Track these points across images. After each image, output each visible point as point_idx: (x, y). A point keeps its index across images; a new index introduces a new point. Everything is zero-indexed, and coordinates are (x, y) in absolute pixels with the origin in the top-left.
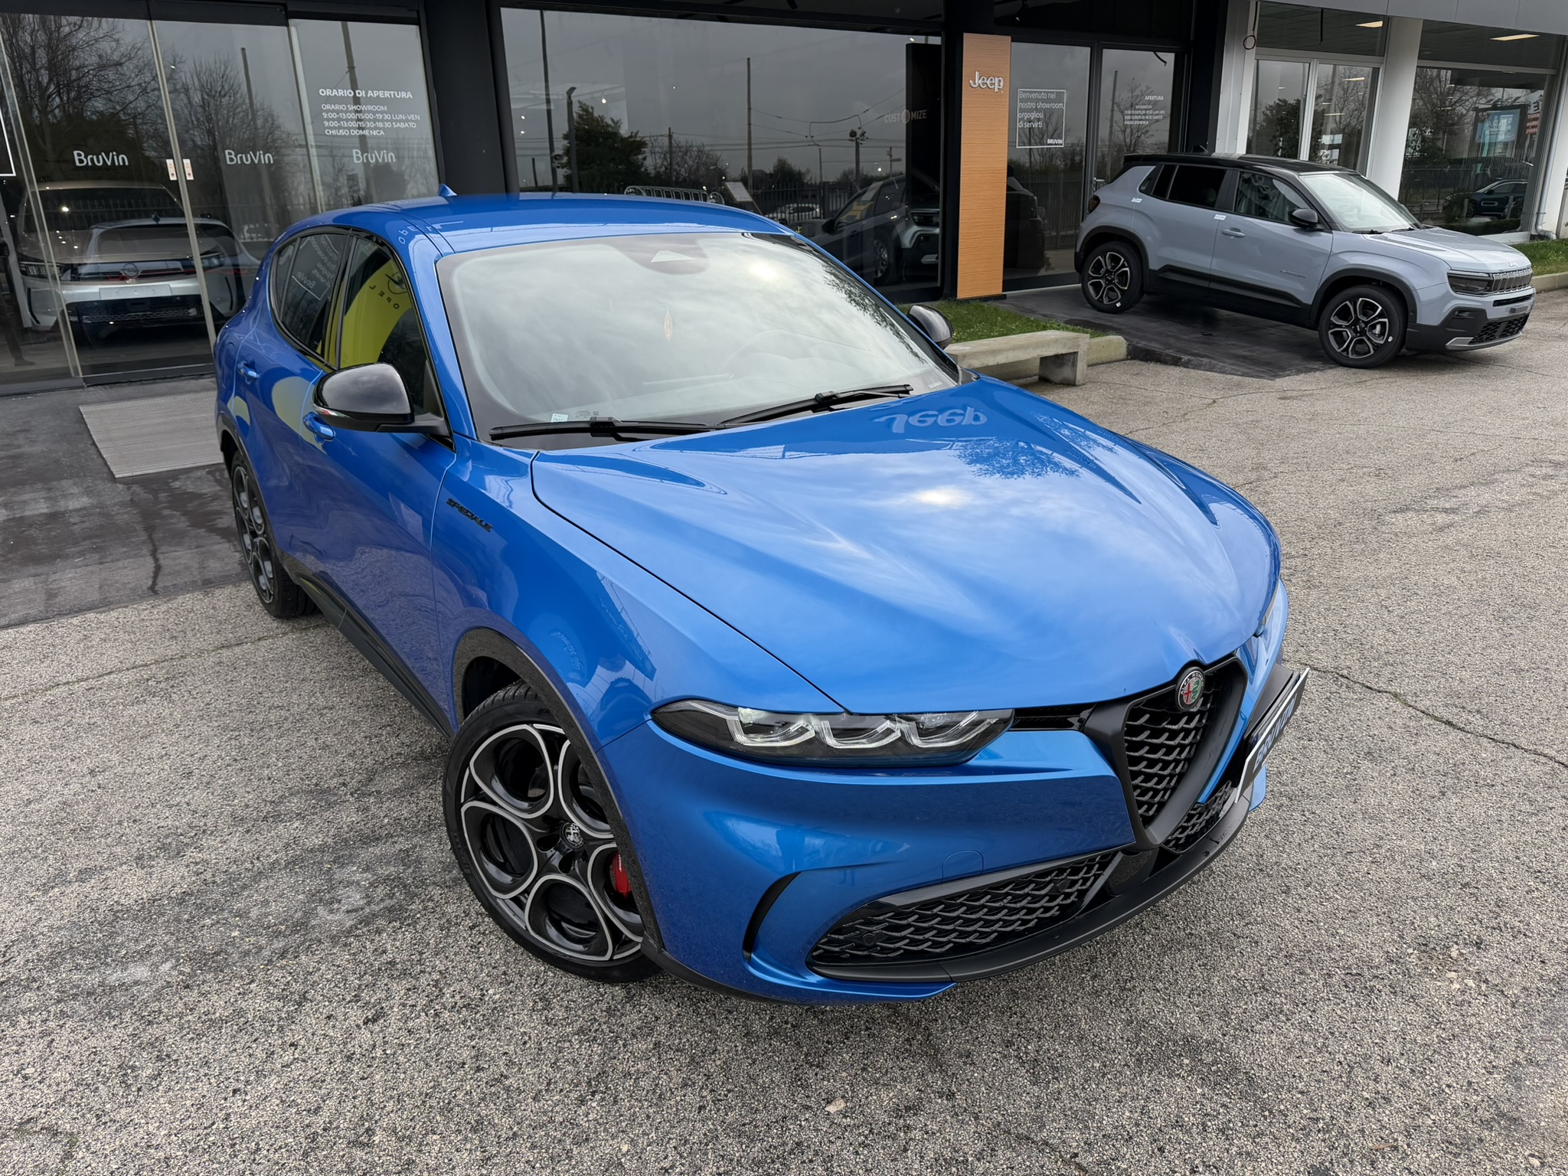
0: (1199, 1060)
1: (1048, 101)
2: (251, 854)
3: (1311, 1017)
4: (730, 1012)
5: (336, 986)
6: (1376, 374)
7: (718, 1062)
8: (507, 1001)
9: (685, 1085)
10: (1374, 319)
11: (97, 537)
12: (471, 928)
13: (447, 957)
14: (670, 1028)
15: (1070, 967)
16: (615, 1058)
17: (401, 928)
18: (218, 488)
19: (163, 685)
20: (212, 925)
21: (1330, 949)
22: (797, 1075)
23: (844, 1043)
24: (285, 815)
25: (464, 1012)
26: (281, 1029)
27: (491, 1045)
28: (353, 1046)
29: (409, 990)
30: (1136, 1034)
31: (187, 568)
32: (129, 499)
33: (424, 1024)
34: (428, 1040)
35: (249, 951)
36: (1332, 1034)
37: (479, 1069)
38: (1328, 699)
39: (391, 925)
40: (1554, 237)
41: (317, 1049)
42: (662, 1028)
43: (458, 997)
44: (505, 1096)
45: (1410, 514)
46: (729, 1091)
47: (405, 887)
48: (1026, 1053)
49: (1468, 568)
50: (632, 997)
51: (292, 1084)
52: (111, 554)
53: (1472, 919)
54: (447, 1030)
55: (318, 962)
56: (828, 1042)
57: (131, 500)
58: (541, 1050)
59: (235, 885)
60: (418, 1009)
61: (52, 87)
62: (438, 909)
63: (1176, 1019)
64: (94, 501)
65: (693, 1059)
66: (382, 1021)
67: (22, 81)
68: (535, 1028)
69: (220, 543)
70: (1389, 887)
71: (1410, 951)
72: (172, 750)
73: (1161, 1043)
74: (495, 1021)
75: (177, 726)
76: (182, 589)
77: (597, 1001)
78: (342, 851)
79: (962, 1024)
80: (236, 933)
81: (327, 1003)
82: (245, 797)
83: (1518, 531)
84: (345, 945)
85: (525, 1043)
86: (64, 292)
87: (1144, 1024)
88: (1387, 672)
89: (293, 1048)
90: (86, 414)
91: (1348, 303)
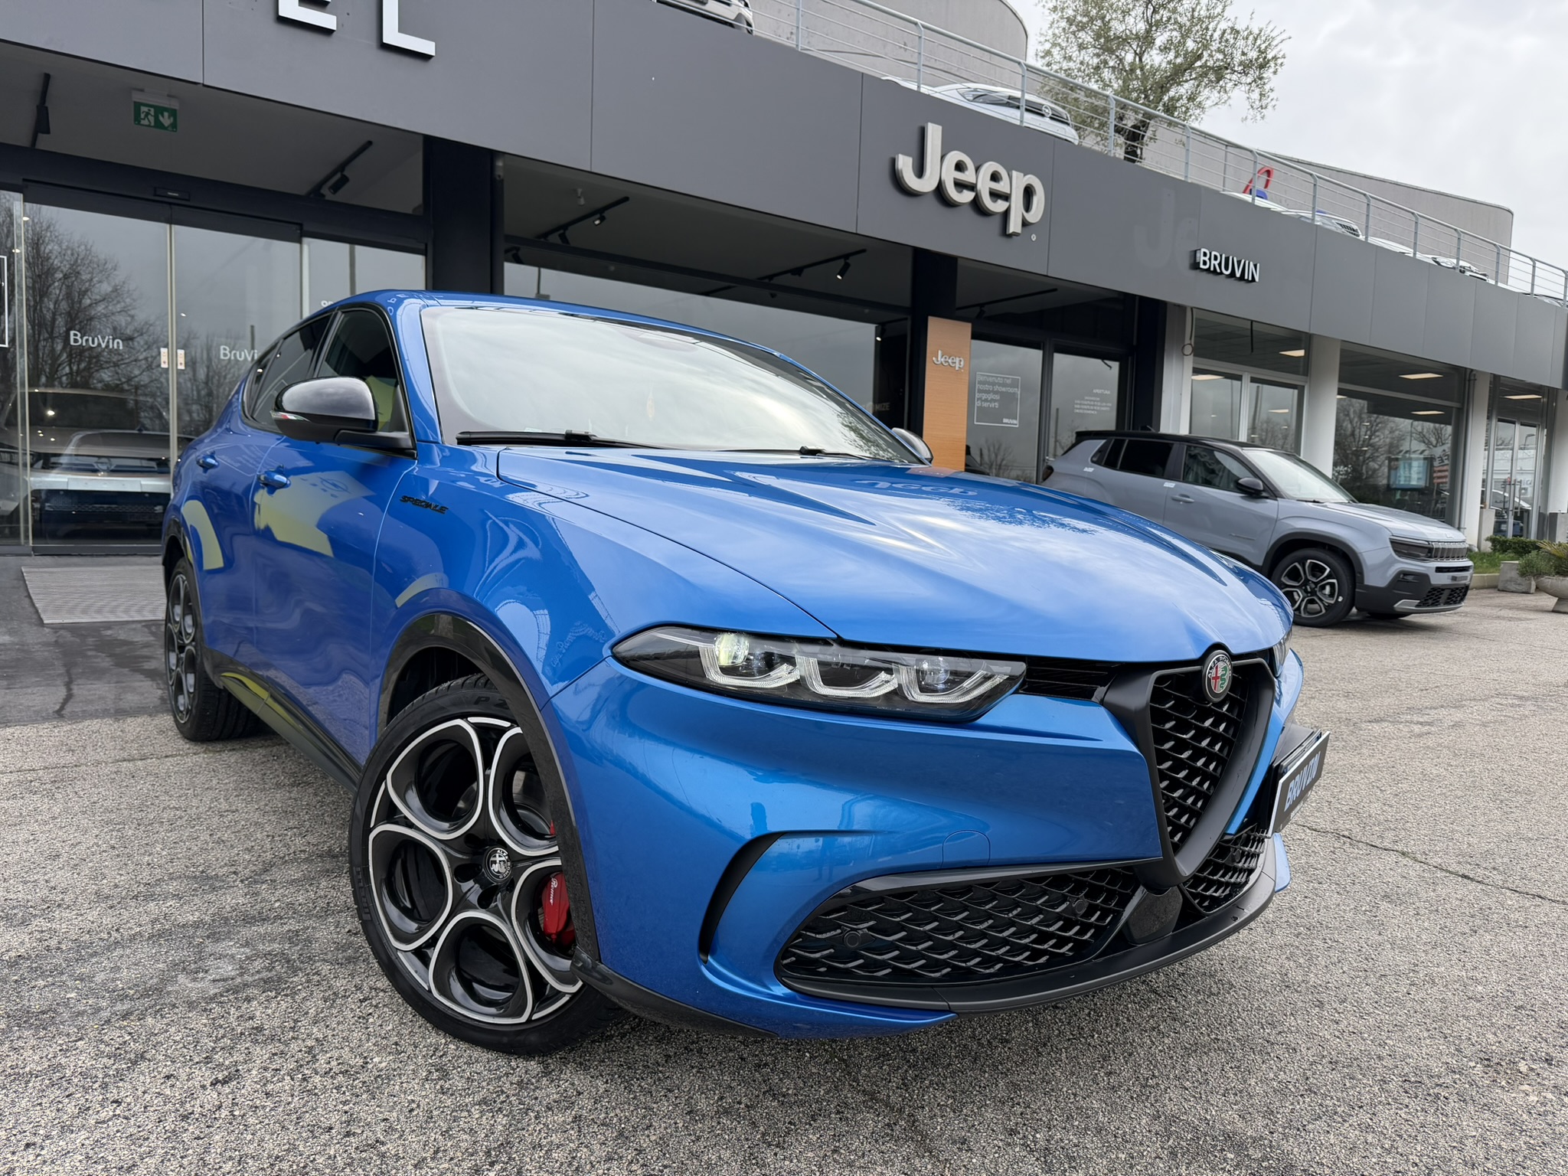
0: (1245, 1156)
1: (1004, 385)
2: (110, 926)
3: (1371, 1119)
4: (670, 1091)
5: (184, 1047)
6: (1330, 632)
7: (653, 1138)
8: (395, 1070)
9: (610, 1159)
10: (1323, 580)
11: (11, 667)
12: (361, 1001)
13: (328, 1026)
14: (595, 1103)
15: (1079, 1063)
16: (524, 1129)
17: (276, 997)
18: (152, 638)
19: (48, 786)
20: (45, 986)
21: (1380, 1058)
22: (751, 1154)
23: (811, 1125)
24: (159, 895)
25: (340, 1078)
26: (105, 1086)
27: (366, 1110)
28: (193, 1106)
29: (276, 1054)
30: (1165, 1128)
31: (101, 698)
32: (53, 640)
33: (287, 1088)
34: (289, 1103)
35: (85, 1011)
36: (1401, 1136)
37: (348, 1134)
38: (1334, 853)
39: (264, 995)
40: (1476, 550)
41: (145, 1107)
42: (585, 1102)
43: (333, 1063)
44: (378, 1162)
45: (1385, 724)
46: (665, 1167)
47: (288, 962)
48: (1035, 1143)
49: (1454, 763)
50: (550, 1073)
51: (104, 1141)
52: (21, 682)
53: (1536, 1038)
54: (316, 1094)
55: (168, 1025)
56: (790, 1123)
57: (56, 641)
58: (432, 1118)
59: (82, 951)
60: (282, 1073)
61: (65, 355)
62: (325, 983)
63: (1212, 1116)
64: (16, 640)
65: (621, 1134)
66: (235, 1083)
67: (37, 348)
68: (426, 1096)
69: (142, 681)
70: (1437, 1007)
71: (1472, 1064)
72: (42, 838)
73: (1198, 1138)
74: (378, 1088)
75: (54, 818)
76: (91, 715)
77: (507, 1074)
78: (219, 928)
79: (954, 1112)
80: (73, 995)
81: (169, 1063)
82: (116, 877)
83: (1497, 740)
84: (205, 1010)
85: (411, 1111)
86: (32, 479)
87: (1174, 1119)
88: (1390, 835)
89: (115, 1105)
90: (27, 572)
91: (1297, 564)
